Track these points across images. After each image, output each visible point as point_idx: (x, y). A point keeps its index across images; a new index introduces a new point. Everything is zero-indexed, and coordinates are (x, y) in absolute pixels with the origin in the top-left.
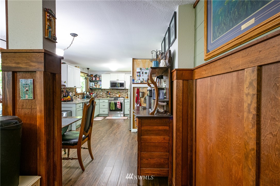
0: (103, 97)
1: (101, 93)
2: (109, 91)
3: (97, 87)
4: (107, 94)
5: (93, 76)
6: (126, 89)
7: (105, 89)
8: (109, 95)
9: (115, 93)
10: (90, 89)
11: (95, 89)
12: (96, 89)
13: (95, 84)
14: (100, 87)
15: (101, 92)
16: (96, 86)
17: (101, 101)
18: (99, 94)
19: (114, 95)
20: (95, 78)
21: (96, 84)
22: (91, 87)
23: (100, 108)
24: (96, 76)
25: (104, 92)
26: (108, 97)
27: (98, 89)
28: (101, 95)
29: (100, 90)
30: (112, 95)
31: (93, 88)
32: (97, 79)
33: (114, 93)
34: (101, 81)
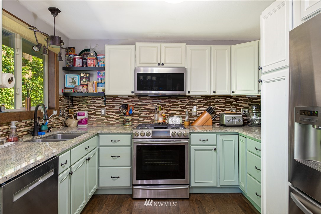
0: (108, 124)
1: (103, 111)
2: (130, 104)
3: (87, 89)
4: (124, 114)
5: (74, 51)
6: (191, 94)
7: (114, 98)
8: (129, 118)
9: (148, 109)
10: (66, 95)
11: (81, 95)
12: (84, 97)
13: (81, 78)
14: (100, 90)
15: (101, 107)
16: (87, 85)
17: (105, 139)
18: (94, 114)
19: (144, 118)
20: (83, 59)
21: (85, 80)
22: (67, 91)
23: (99, 166)
24: (85, 53)
25: (114, 107)
26: (125, 122)
27: (93, 98)
28: (102, 116)
29: (97, 101)
30: (139, 115)
31: (74, 95)
32: (89, 61)
33: (146, 109)
34: (103, 69)
